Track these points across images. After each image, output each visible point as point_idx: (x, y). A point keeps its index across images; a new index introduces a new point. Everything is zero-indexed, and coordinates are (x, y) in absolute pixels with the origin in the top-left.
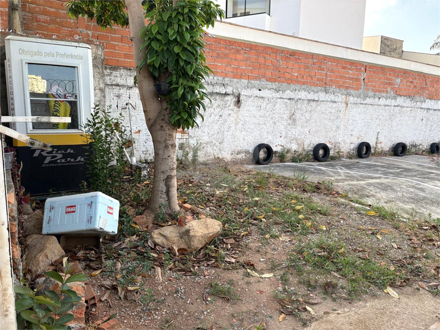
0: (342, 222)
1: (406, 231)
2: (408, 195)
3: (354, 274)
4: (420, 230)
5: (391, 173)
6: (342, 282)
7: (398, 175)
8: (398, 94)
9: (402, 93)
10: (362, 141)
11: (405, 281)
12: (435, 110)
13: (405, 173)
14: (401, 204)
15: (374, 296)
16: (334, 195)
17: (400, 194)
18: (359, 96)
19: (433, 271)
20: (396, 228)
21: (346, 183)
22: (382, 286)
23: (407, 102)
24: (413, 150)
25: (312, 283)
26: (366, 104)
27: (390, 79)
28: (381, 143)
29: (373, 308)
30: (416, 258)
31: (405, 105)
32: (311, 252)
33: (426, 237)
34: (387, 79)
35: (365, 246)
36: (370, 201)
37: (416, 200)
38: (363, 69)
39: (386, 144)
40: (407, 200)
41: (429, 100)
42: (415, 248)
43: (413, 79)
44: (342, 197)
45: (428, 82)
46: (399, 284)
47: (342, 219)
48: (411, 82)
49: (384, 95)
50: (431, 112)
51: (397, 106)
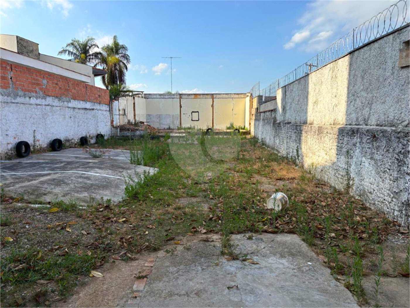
0: (27, 227)
1: (88, 217)
2: (79, 185)
3: (60, 273)
4: (98, 213)
5: (57, 168)
6: (51, 287)
7: (64, 168)
8: (46, 94)
9: (50, 93)
10: (20, 141)
11: (102, 260)
12: (79, 109)
13: (69, 166)
14: (76, 194)
15: (84, 284)
16: (7, 201)
17: (72, 186)
18: (9, 95)
19: (119, 243)
20: (80, 217)
21: (17, 186)
22: (87, 273)
23: (56, 102)
24: (68, 144)
25: (20, 301)
26: (17, 103)
27: (37, 80)
28: (38, 141)
29: (86, 296)
30: (104, 238)
31: (54, 104)
32: (7, 269)
33: (104, 217)
34: (34, 79)
35: (59, 242)
36: (48, 199)
37: (87, 188)
38: (8, 68)
39: (43, 141)
40: (80, 190)
41: (74, 101)
42: (100, 229)
43: (57, 81)
44: (18, 201)
45: (70, 85)
46: (99, 264)
47: (27, 223)
48: (57, 84)
49: (34, 94)
50: (77, 110)
51: (48, 105)
